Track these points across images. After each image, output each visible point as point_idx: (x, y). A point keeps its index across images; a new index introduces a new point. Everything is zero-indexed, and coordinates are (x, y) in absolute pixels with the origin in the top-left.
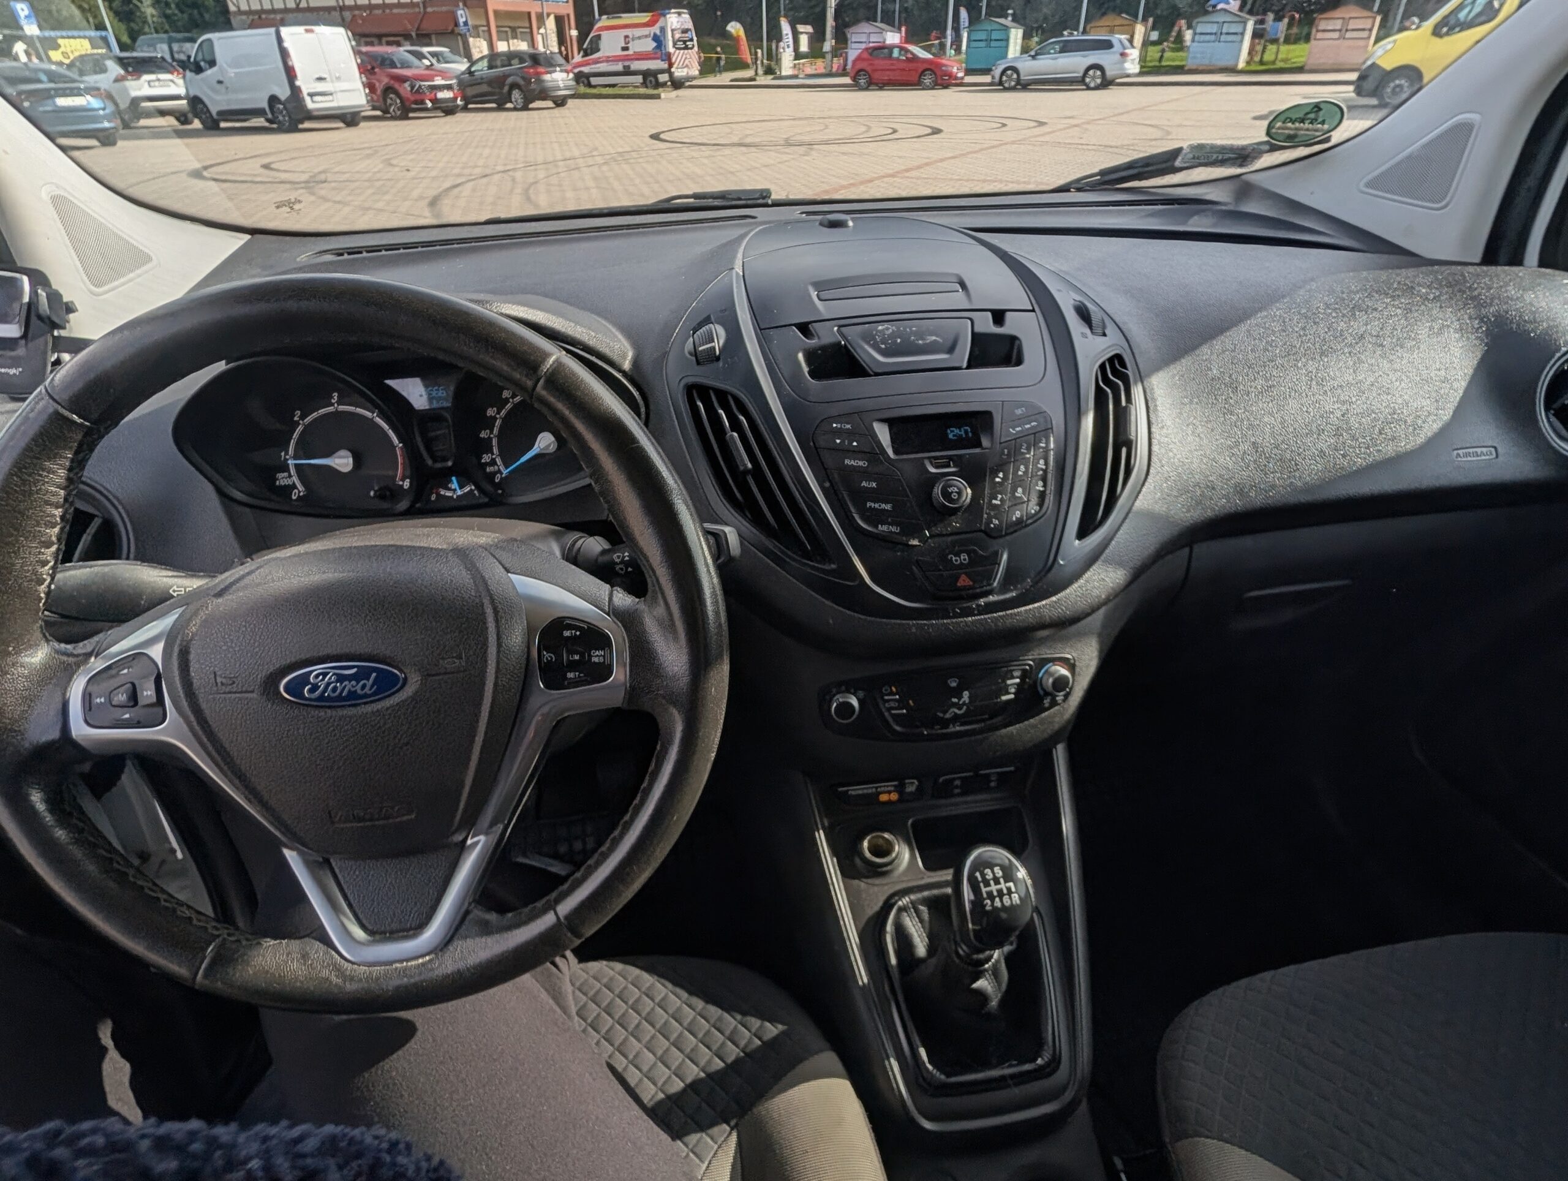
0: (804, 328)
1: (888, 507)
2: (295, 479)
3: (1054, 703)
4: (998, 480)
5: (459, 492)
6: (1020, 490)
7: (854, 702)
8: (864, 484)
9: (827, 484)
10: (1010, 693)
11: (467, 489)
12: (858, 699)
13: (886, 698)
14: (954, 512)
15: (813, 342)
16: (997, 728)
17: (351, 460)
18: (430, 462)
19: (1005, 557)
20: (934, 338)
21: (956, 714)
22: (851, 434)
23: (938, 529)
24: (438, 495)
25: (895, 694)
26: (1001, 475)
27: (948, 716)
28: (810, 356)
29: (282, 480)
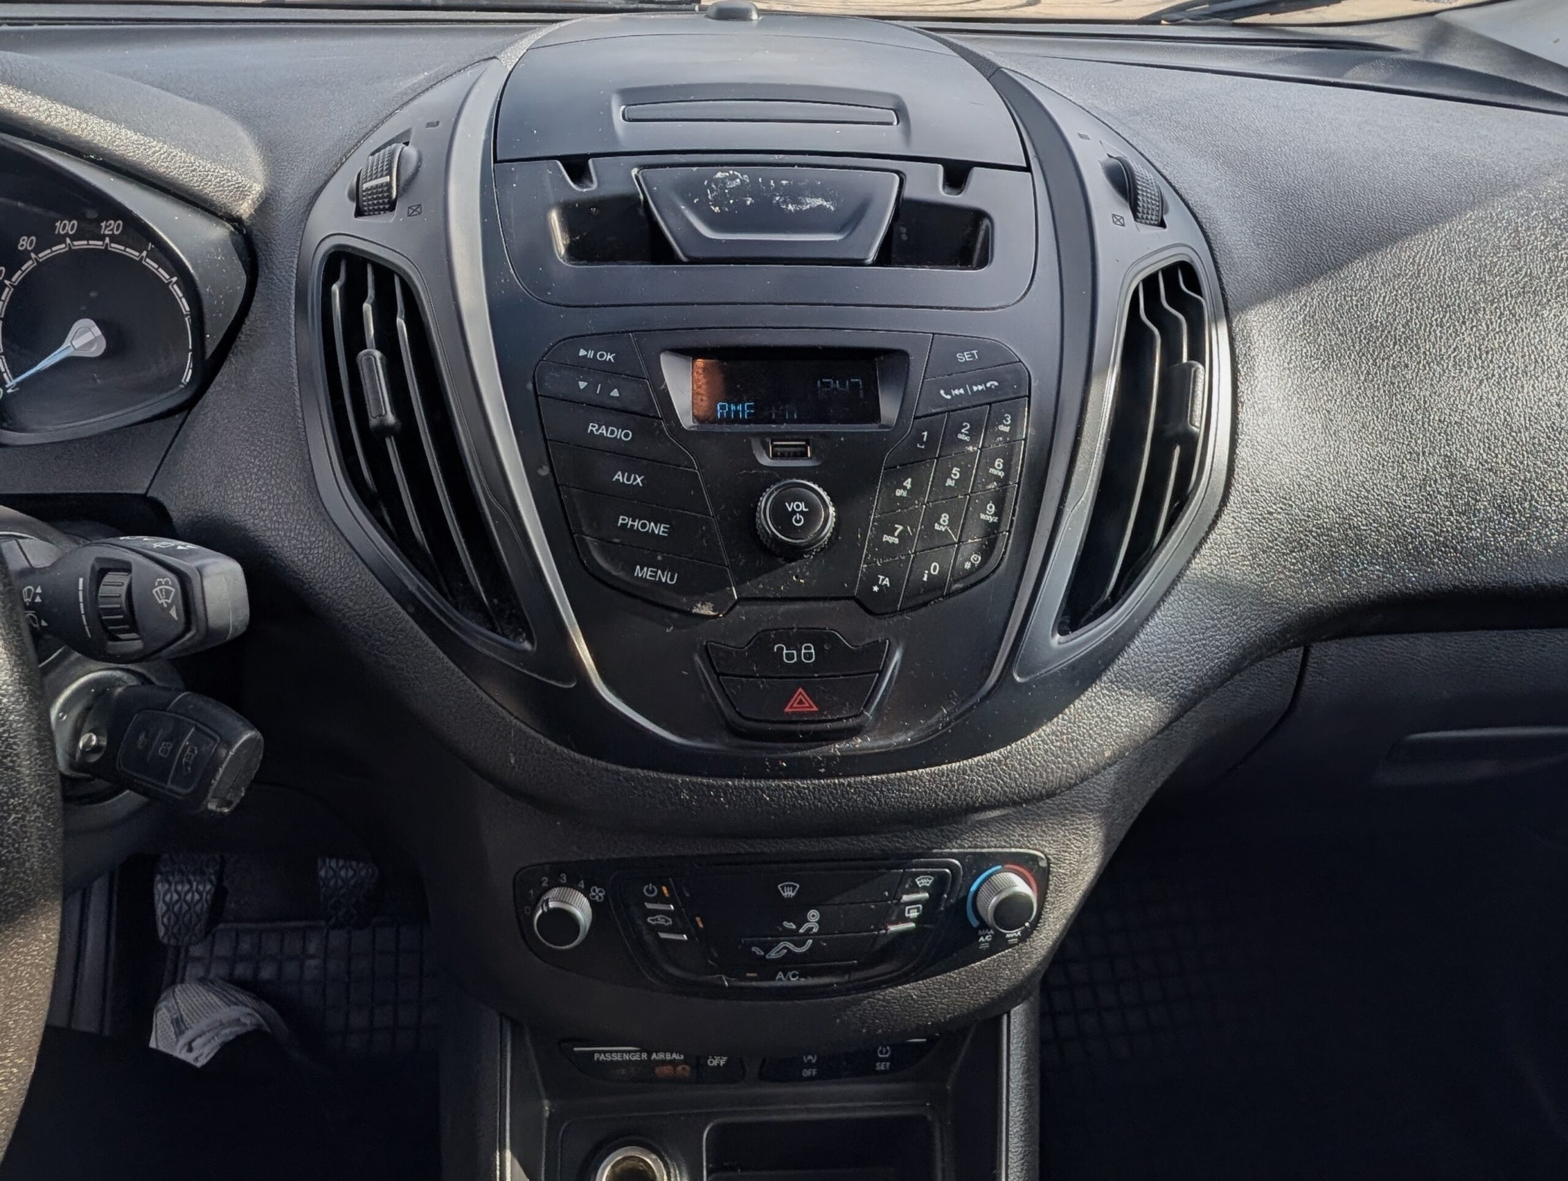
0: (577, 167)
1: (660, 530)
3: (999, 943)
4: (899, 493)
6: (945, 518)
7: (581, 908)
8: (618, 476)
9: (545, 471)
10: (907, 920)
12: (593, 903)
13: (649, 906)
14: (794, 553)
15: (585, 192)
16: (879, 986)
19: (897, 657)
20: (819, 202)
21: (789, 950)
22: (609, 372)
23: (758, 586)
25: (667, 901)
26: (908, 483)
27: (773, 955)
28: (573, 215)
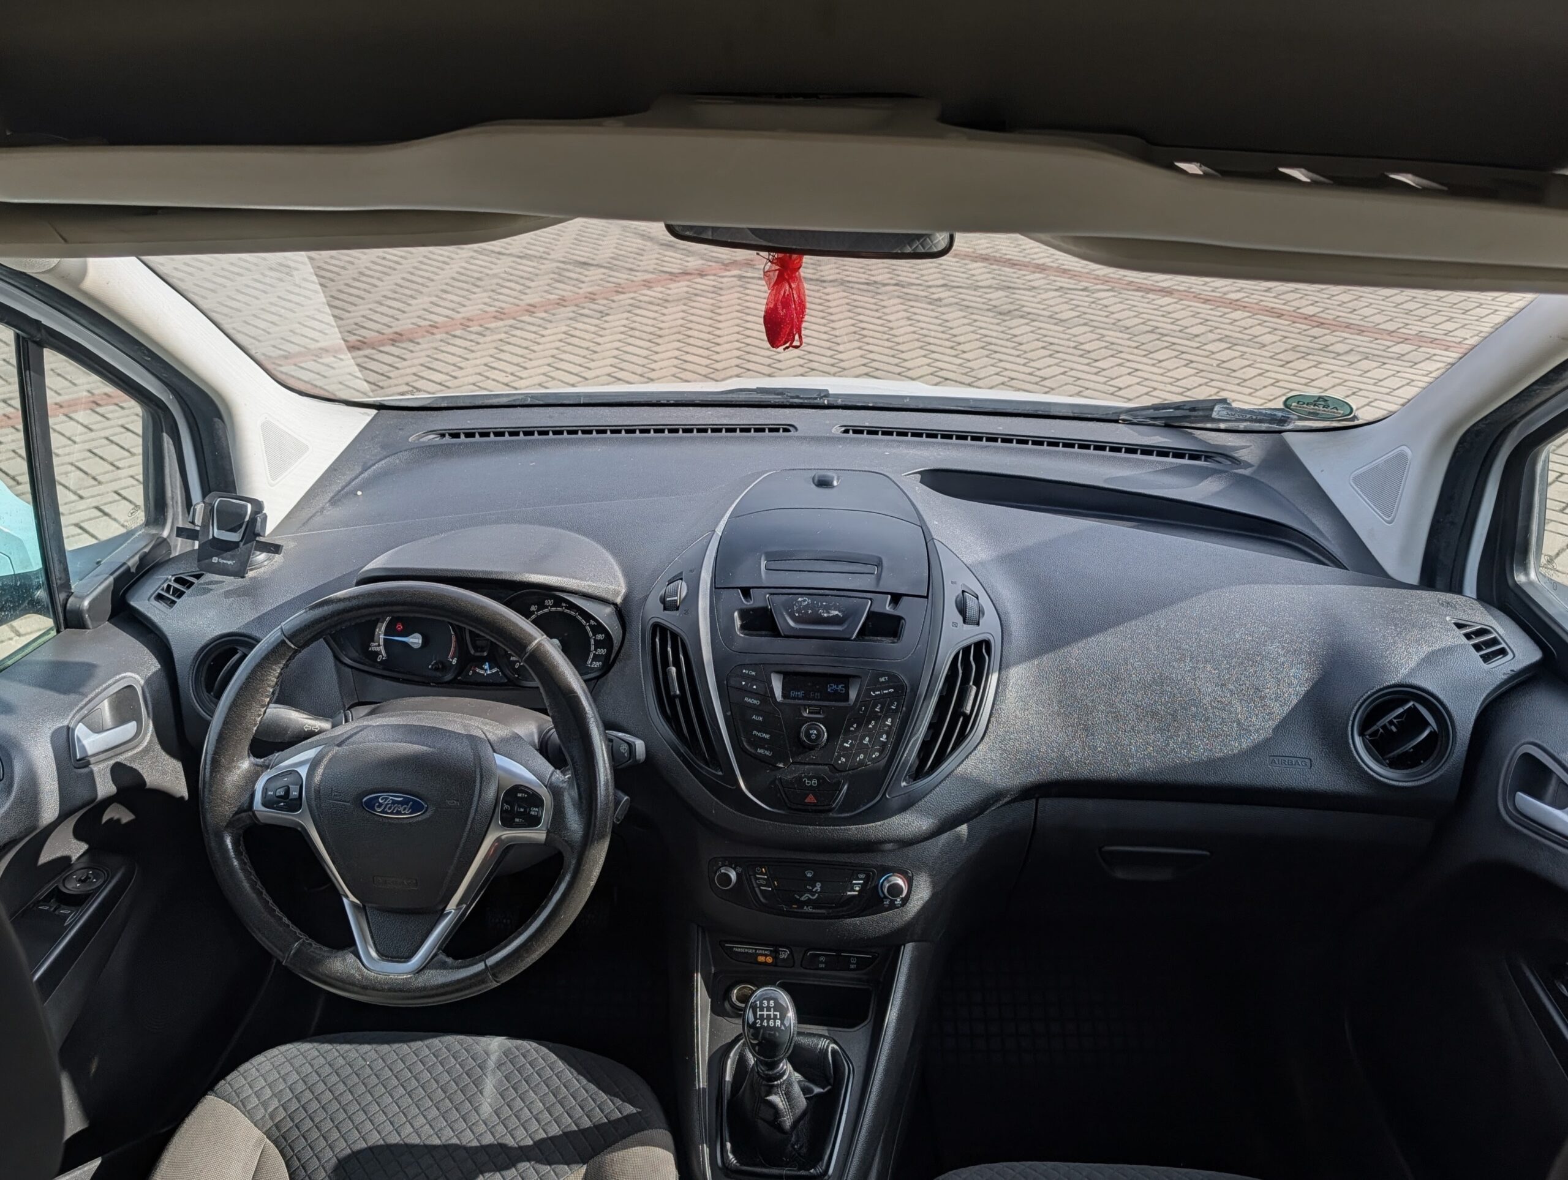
0: (746, 592)
1: (767, 736)
2: (382, 648)
3: (893, 906)
4: (852, 729)
5: (489, 672)
6: (867, 739)
7: (733, 875)
8: (754, 717)
9: (729, 713)
10: (855, 891)
11: (495, 670)
12: (737, 873)
13: (757, 876)
14: (812, 748)
15: (748, 604)
16: (843, 917)
17: (420, 641)
18: (472, 652)
19: (846, 787)
20: (836, 613)
21: (809, 899)
22: (753, 679)
23: (799, 759)
24: (475, 672)
25: (764, 875)
26: (855, 726)
27: (803, 899)
28: (744, 614)
29: (374, 647)
